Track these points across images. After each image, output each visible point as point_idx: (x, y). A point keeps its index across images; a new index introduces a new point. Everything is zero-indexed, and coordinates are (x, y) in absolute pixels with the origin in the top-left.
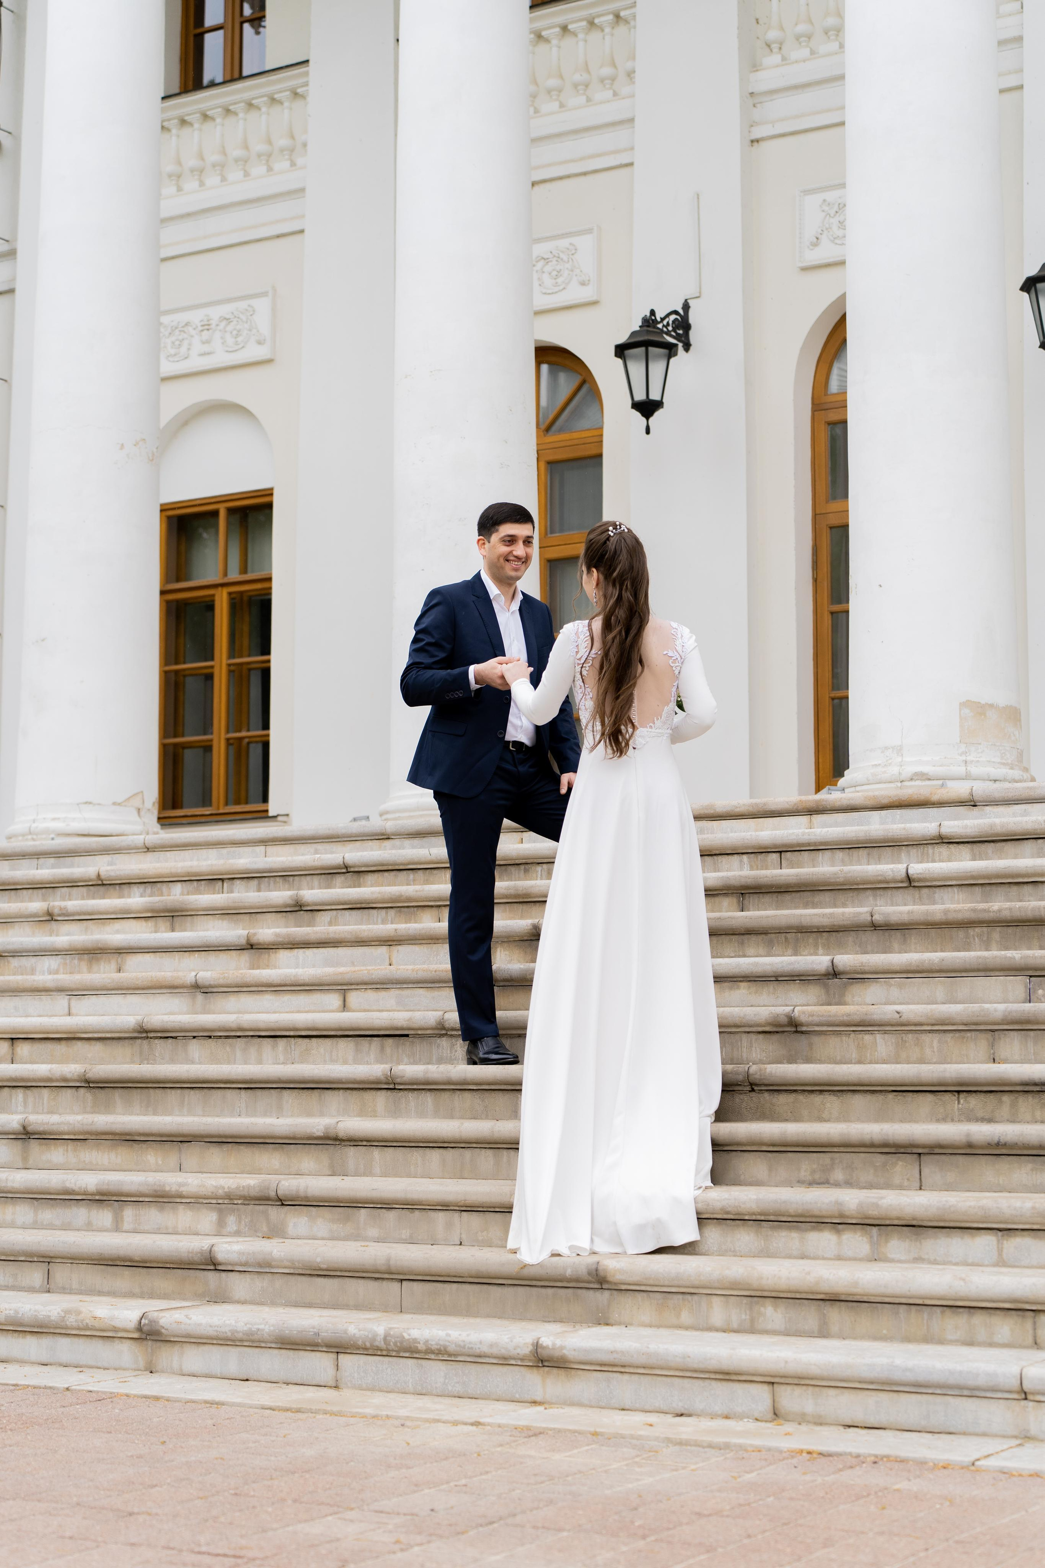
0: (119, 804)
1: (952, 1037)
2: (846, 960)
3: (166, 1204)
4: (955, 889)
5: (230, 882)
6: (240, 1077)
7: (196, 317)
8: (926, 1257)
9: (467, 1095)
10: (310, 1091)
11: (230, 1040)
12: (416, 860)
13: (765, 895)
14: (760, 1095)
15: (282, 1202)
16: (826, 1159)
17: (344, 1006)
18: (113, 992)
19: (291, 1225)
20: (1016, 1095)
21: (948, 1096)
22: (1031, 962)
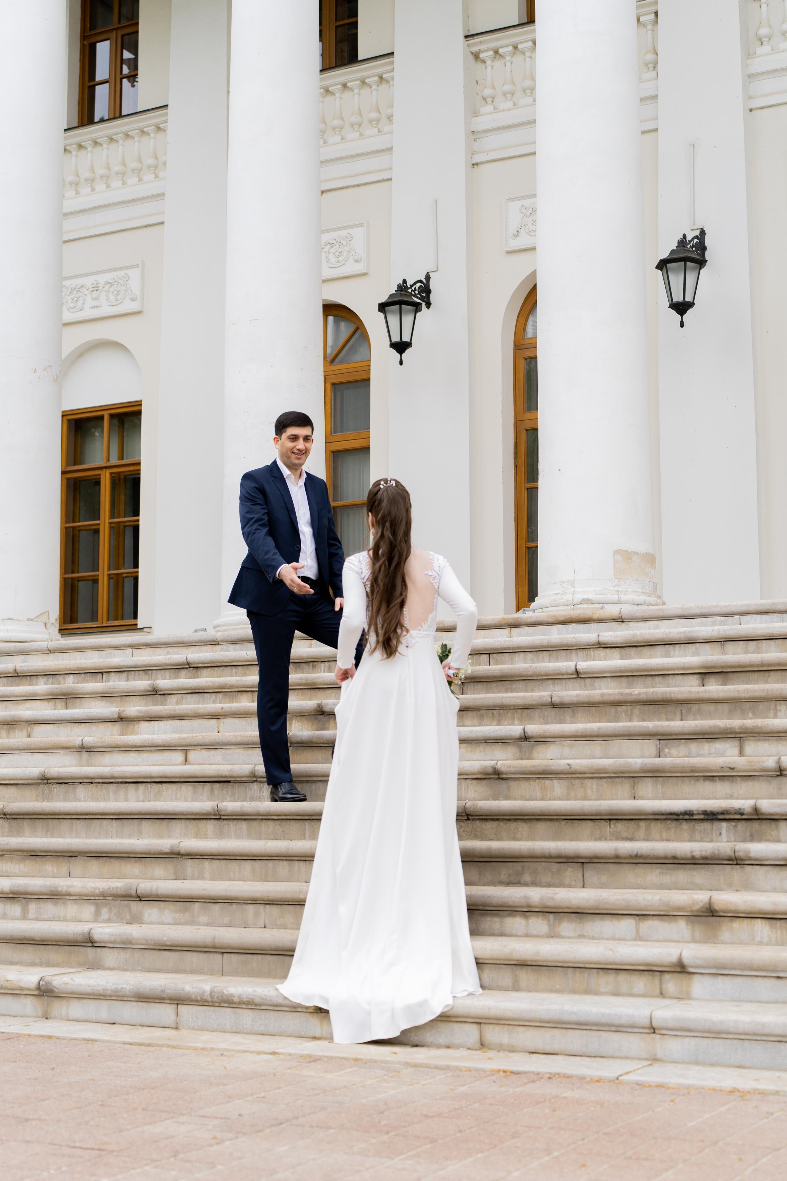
0: (32, 620)
1: (606, 782)
2: (533, 728)
3: (59, 900)
4: (609, 679)
5: (108, 674)
6: (112, 811)
7: (88, 281)
8: (587, 934)
9: (271, 823)
10: (161, 821)
11: (106, 785)
12: (237, 659)
13: (478, 684)
14: (473, 822)
15: (140, 898)
16: (518, 866)
17: (186, 761)
18: (24, 751)
19: (146, 914)
20: (649, 822)
21: (602, 823)
22: (660, 730)
